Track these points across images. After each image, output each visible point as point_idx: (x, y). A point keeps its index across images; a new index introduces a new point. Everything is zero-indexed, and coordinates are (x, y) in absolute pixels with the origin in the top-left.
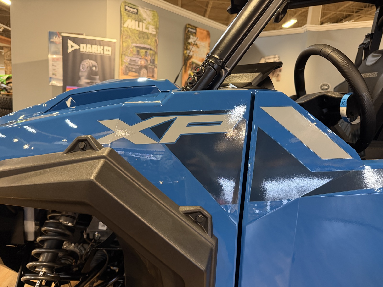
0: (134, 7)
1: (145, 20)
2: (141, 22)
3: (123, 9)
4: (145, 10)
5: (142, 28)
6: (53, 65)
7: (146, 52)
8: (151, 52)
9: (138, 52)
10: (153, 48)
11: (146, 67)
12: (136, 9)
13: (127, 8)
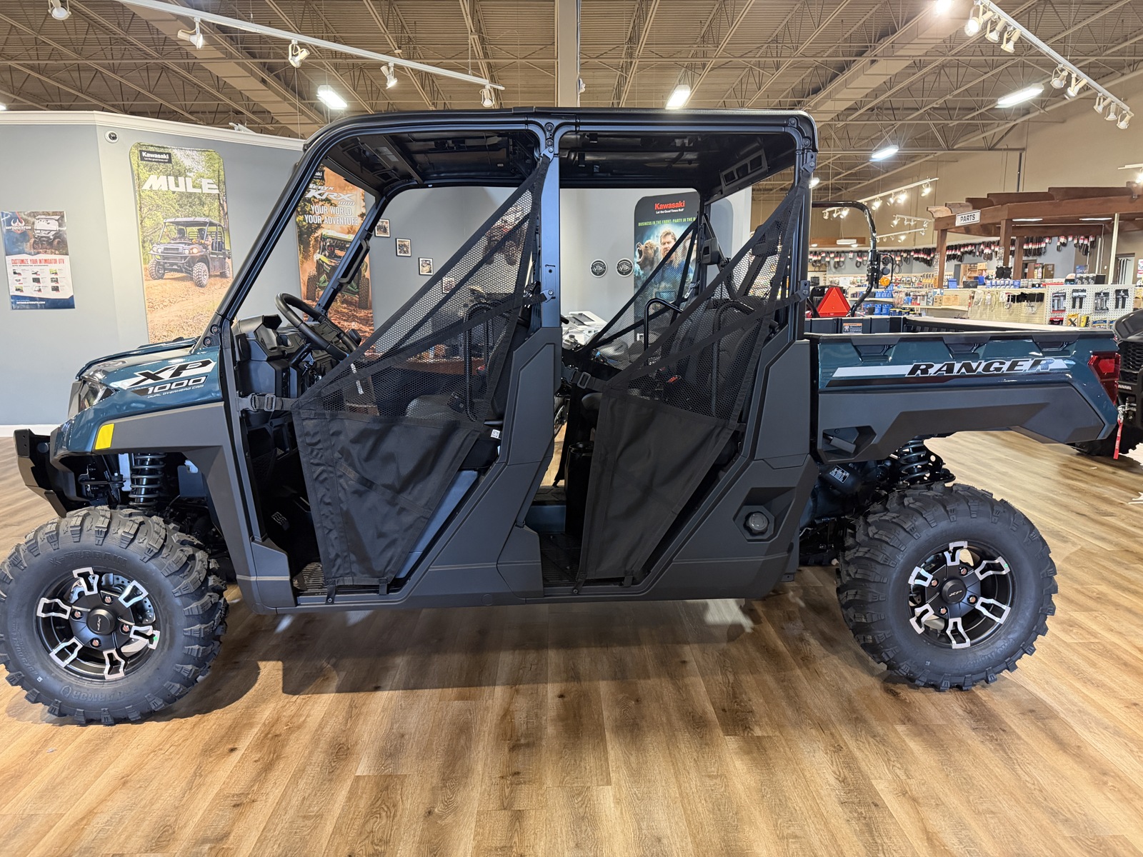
0: (162, 150)
1: (190, 171)
2: (180, 175)
3: (135, 158)
4: (188, 152)
5: (186, 185)
6: (15, 273)
7: (200, 231)
8: (214, 229)
9: (181, 232)
10: (216, 221)
11: (204, 259)
12: (166, 154)
13: (144, 154)
